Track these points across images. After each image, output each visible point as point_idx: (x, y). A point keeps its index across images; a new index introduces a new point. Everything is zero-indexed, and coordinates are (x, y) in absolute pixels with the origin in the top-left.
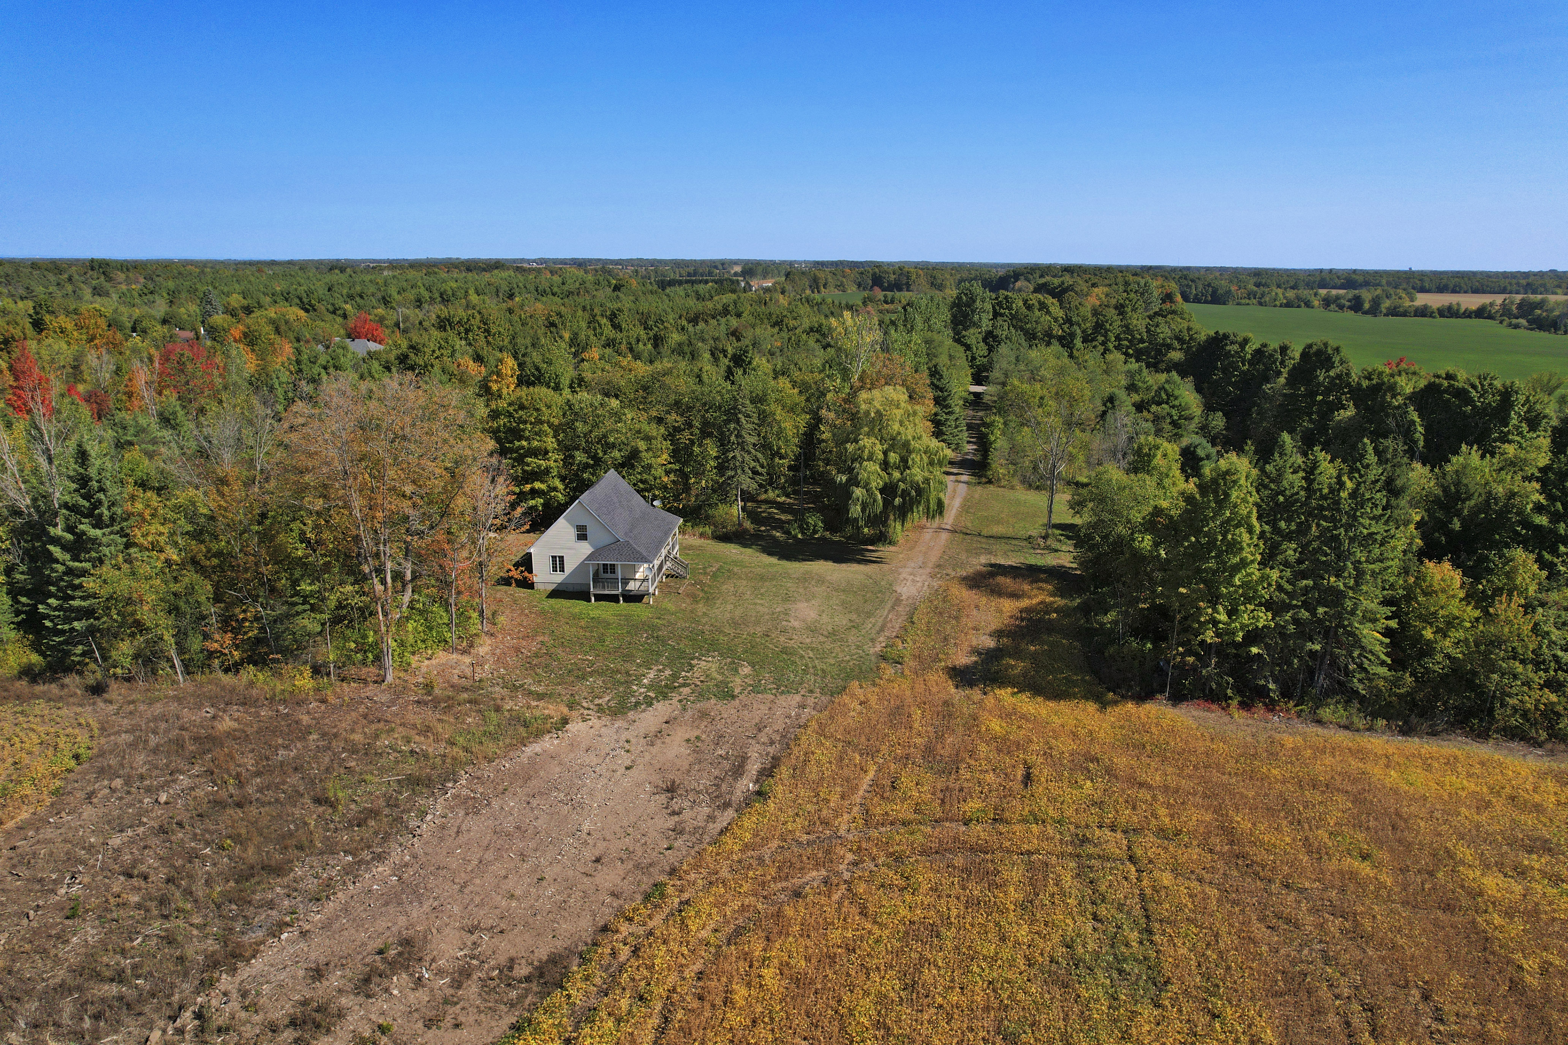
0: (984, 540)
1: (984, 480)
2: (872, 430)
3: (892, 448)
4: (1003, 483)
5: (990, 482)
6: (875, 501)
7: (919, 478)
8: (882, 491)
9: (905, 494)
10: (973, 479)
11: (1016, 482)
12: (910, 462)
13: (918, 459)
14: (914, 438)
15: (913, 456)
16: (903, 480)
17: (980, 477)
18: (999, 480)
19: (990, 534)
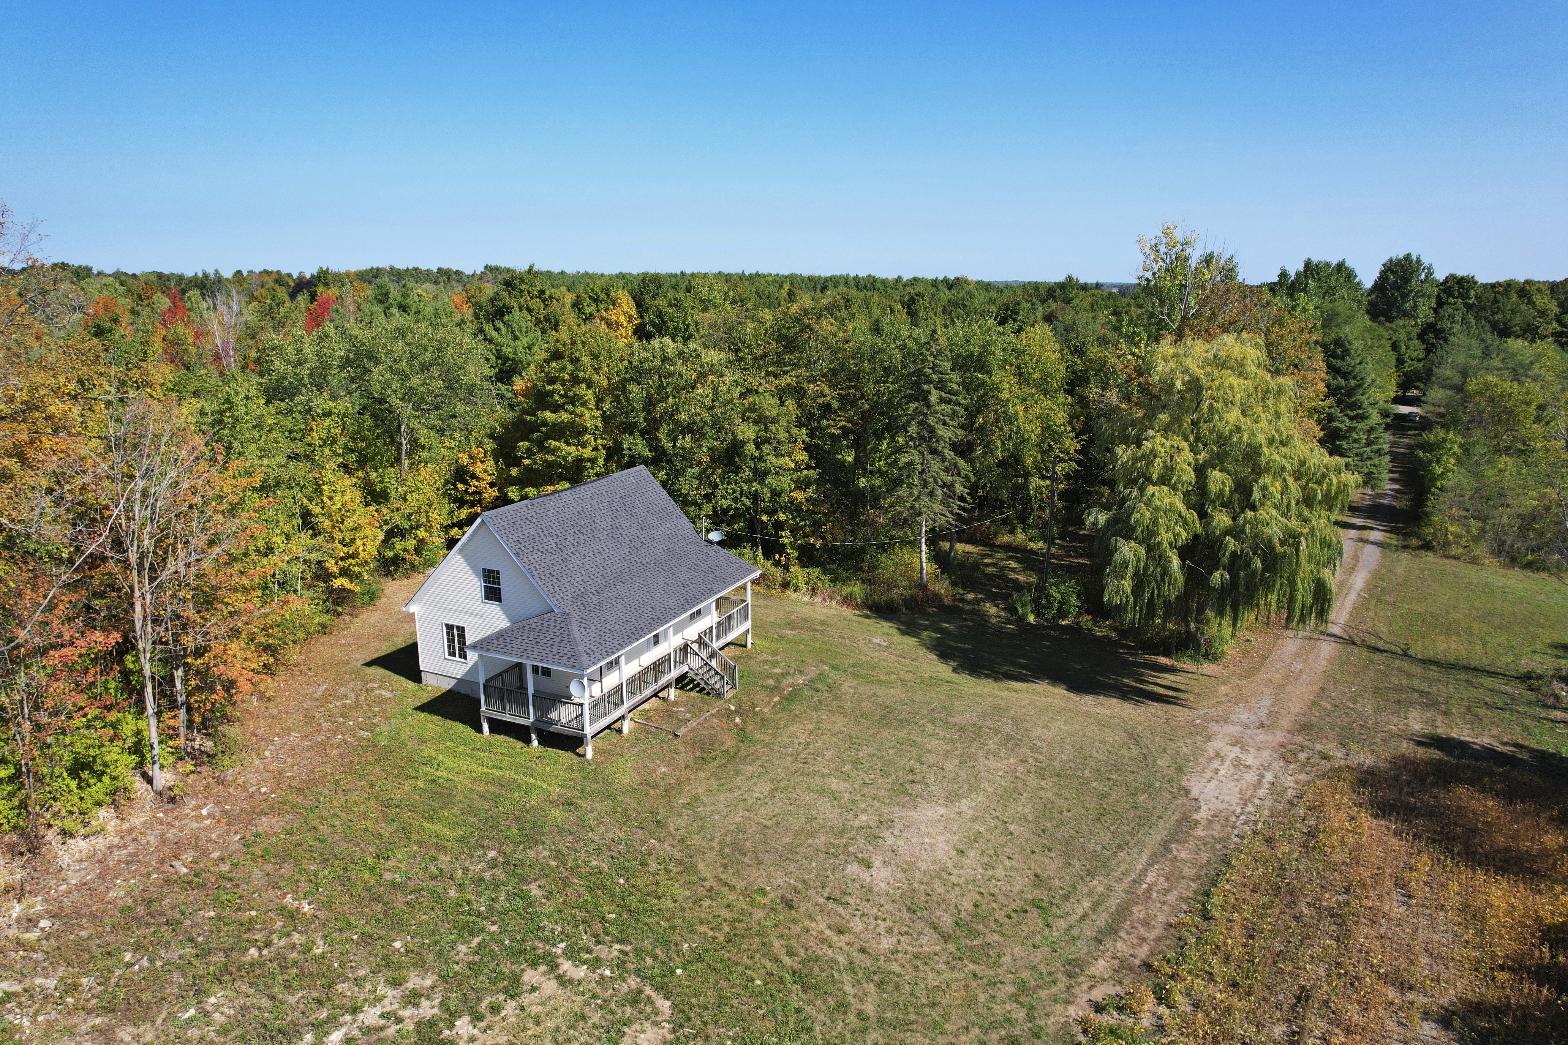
0: (1416, 669)
1: (1414, 542)
2: (1176, 420)
3: (1218, 460)
4: (1455, 550)
5: (1427, 546)
6: (1165, 572)
7: (1274, 532)
8: (1184, 552)
9: (1237, 562)
10: (1394, 540)
11: (1481, 550)
12: (1256, 495)
13: (1275, 488)
14: (1271, 441)
15: (1266, 480)
16: (1236, 532)
17: (1407, 535)
18: (1447, 544)
19: (1430, 654)
